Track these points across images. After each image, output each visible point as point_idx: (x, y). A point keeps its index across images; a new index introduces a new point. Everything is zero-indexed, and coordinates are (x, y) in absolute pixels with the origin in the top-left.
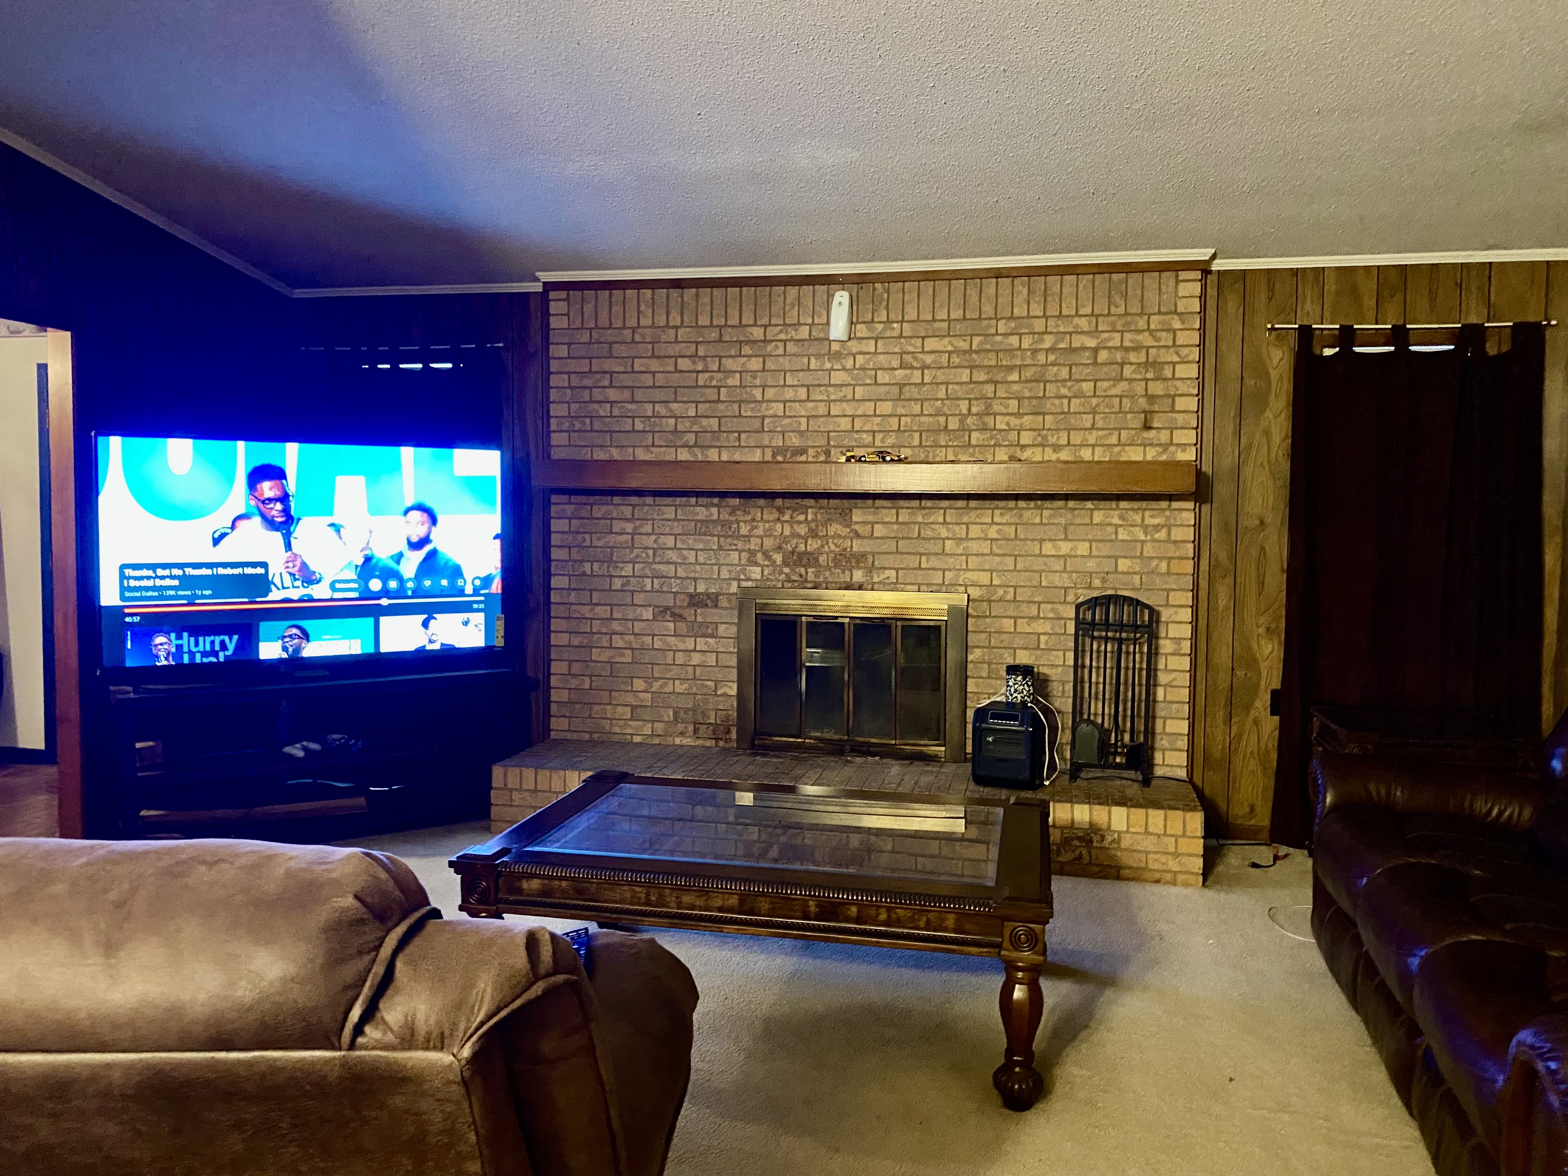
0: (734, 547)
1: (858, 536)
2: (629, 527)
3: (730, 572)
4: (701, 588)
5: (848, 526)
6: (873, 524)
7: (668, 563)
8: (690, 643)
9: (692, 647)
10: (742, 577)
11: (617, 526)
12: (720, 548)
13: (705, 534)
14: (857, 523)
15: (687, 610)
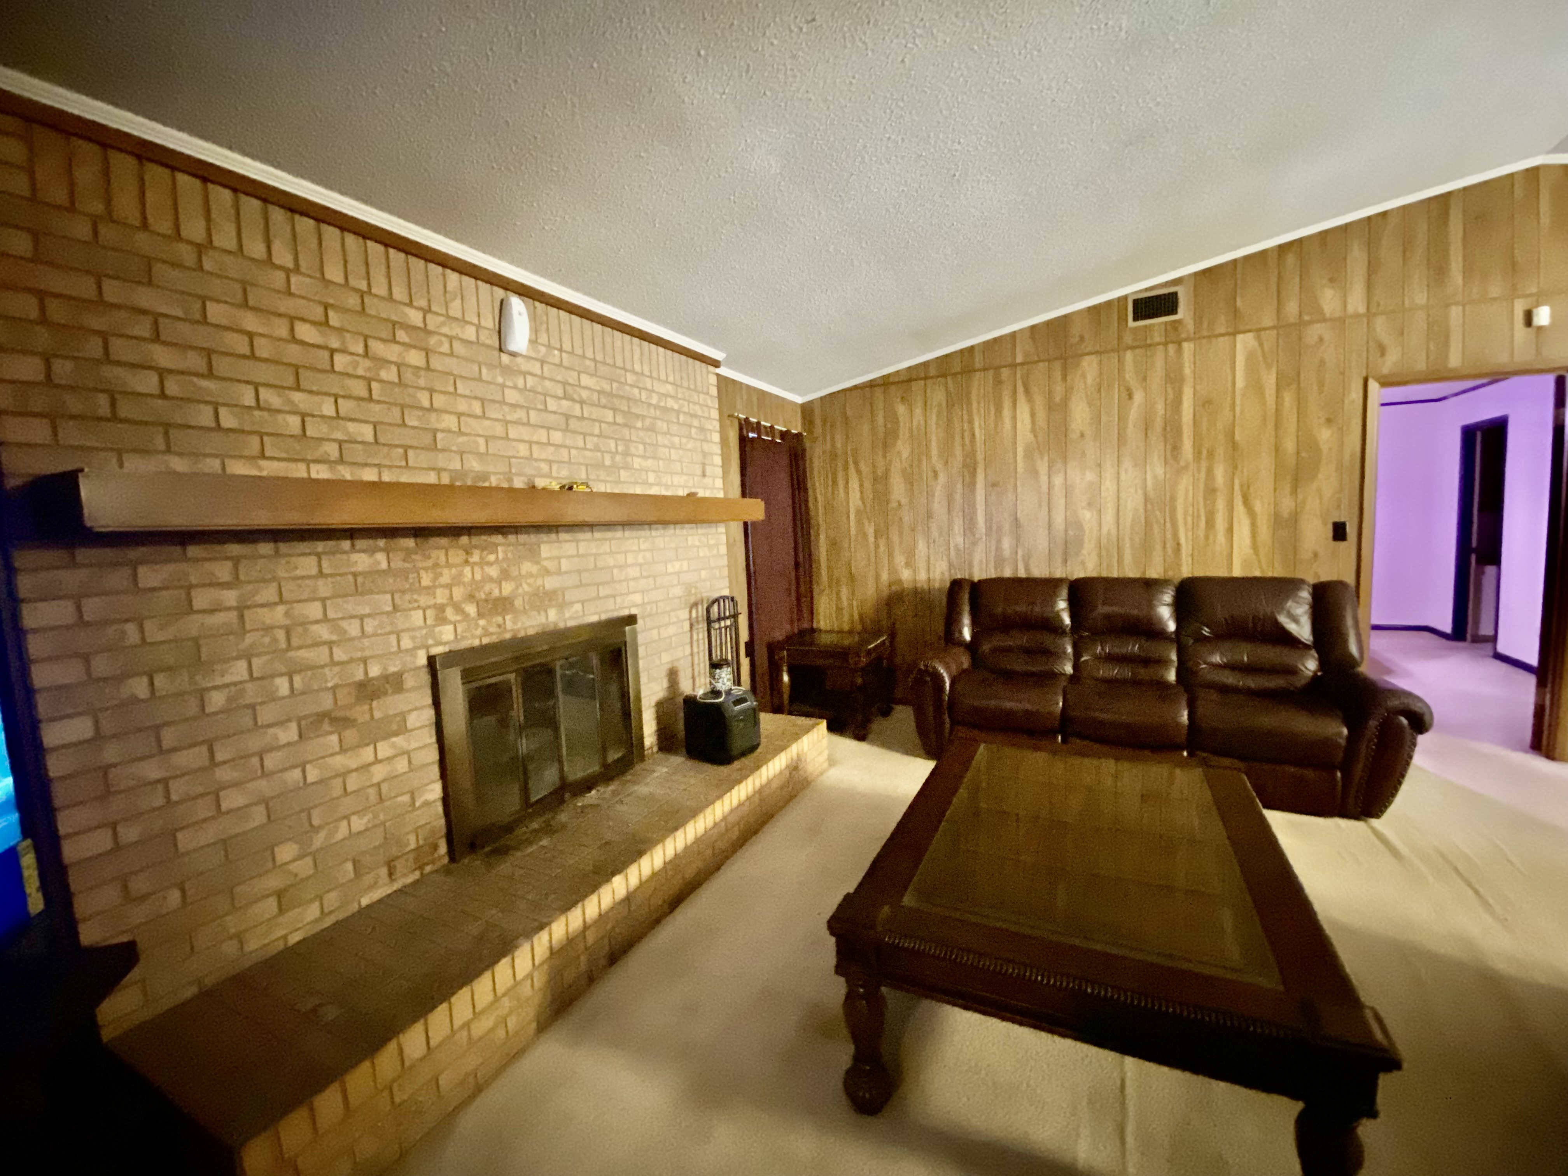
0: (416, 605)
1: (548, 572)
2: (230, 597)
3: (413, 638)
4: (375, 671)
5: (537, 563)
6: (559, 558)
7: (316, 644)
8: (367, 754)
9: (371, 758)
10: (430, 642)
11: (201, 599)
12: (395, 608)
13: (371, 592)
14: (546, 559)
15: (357, 708)
